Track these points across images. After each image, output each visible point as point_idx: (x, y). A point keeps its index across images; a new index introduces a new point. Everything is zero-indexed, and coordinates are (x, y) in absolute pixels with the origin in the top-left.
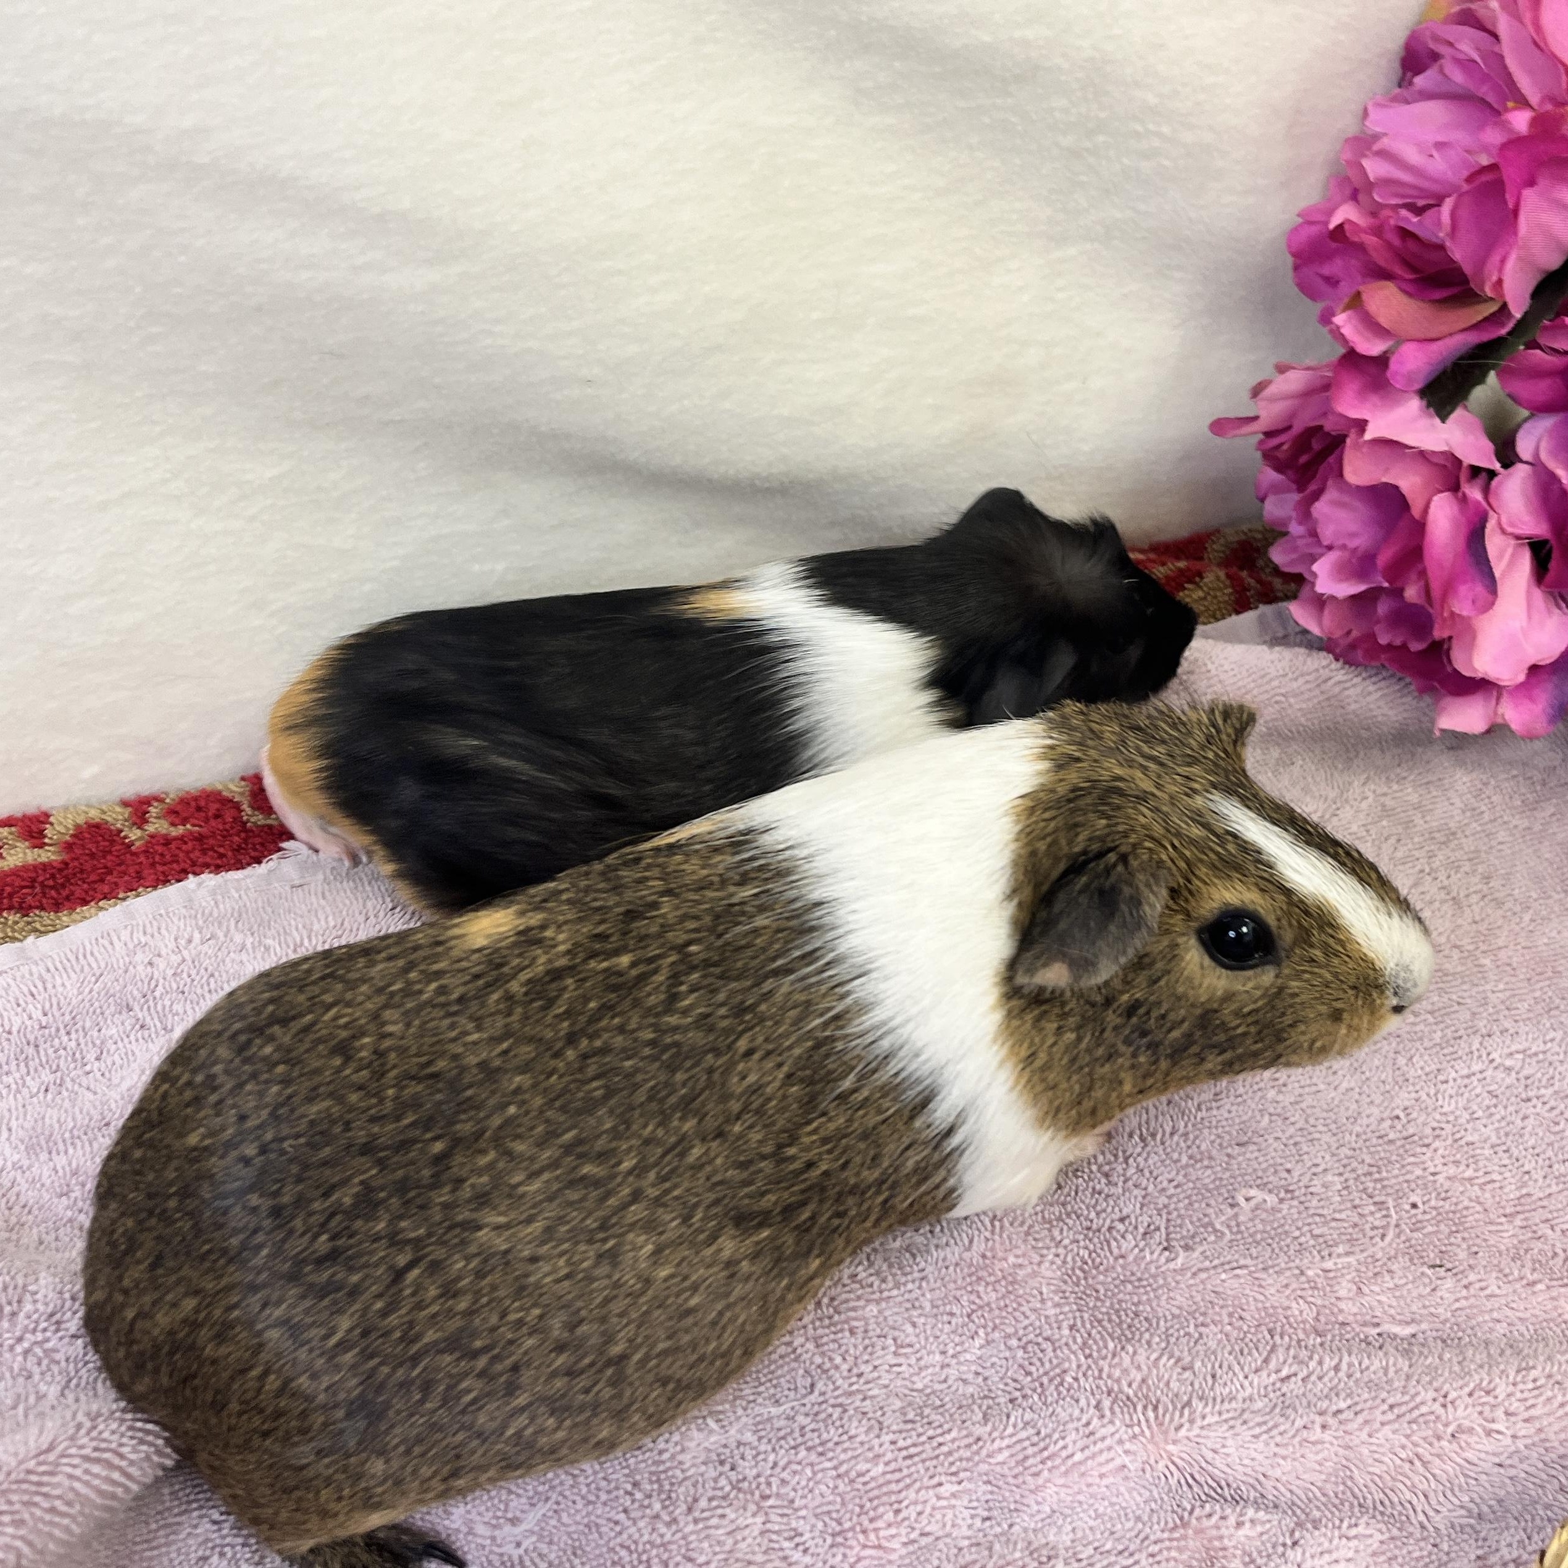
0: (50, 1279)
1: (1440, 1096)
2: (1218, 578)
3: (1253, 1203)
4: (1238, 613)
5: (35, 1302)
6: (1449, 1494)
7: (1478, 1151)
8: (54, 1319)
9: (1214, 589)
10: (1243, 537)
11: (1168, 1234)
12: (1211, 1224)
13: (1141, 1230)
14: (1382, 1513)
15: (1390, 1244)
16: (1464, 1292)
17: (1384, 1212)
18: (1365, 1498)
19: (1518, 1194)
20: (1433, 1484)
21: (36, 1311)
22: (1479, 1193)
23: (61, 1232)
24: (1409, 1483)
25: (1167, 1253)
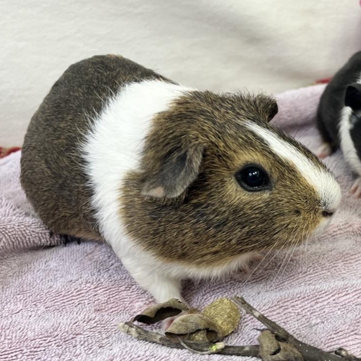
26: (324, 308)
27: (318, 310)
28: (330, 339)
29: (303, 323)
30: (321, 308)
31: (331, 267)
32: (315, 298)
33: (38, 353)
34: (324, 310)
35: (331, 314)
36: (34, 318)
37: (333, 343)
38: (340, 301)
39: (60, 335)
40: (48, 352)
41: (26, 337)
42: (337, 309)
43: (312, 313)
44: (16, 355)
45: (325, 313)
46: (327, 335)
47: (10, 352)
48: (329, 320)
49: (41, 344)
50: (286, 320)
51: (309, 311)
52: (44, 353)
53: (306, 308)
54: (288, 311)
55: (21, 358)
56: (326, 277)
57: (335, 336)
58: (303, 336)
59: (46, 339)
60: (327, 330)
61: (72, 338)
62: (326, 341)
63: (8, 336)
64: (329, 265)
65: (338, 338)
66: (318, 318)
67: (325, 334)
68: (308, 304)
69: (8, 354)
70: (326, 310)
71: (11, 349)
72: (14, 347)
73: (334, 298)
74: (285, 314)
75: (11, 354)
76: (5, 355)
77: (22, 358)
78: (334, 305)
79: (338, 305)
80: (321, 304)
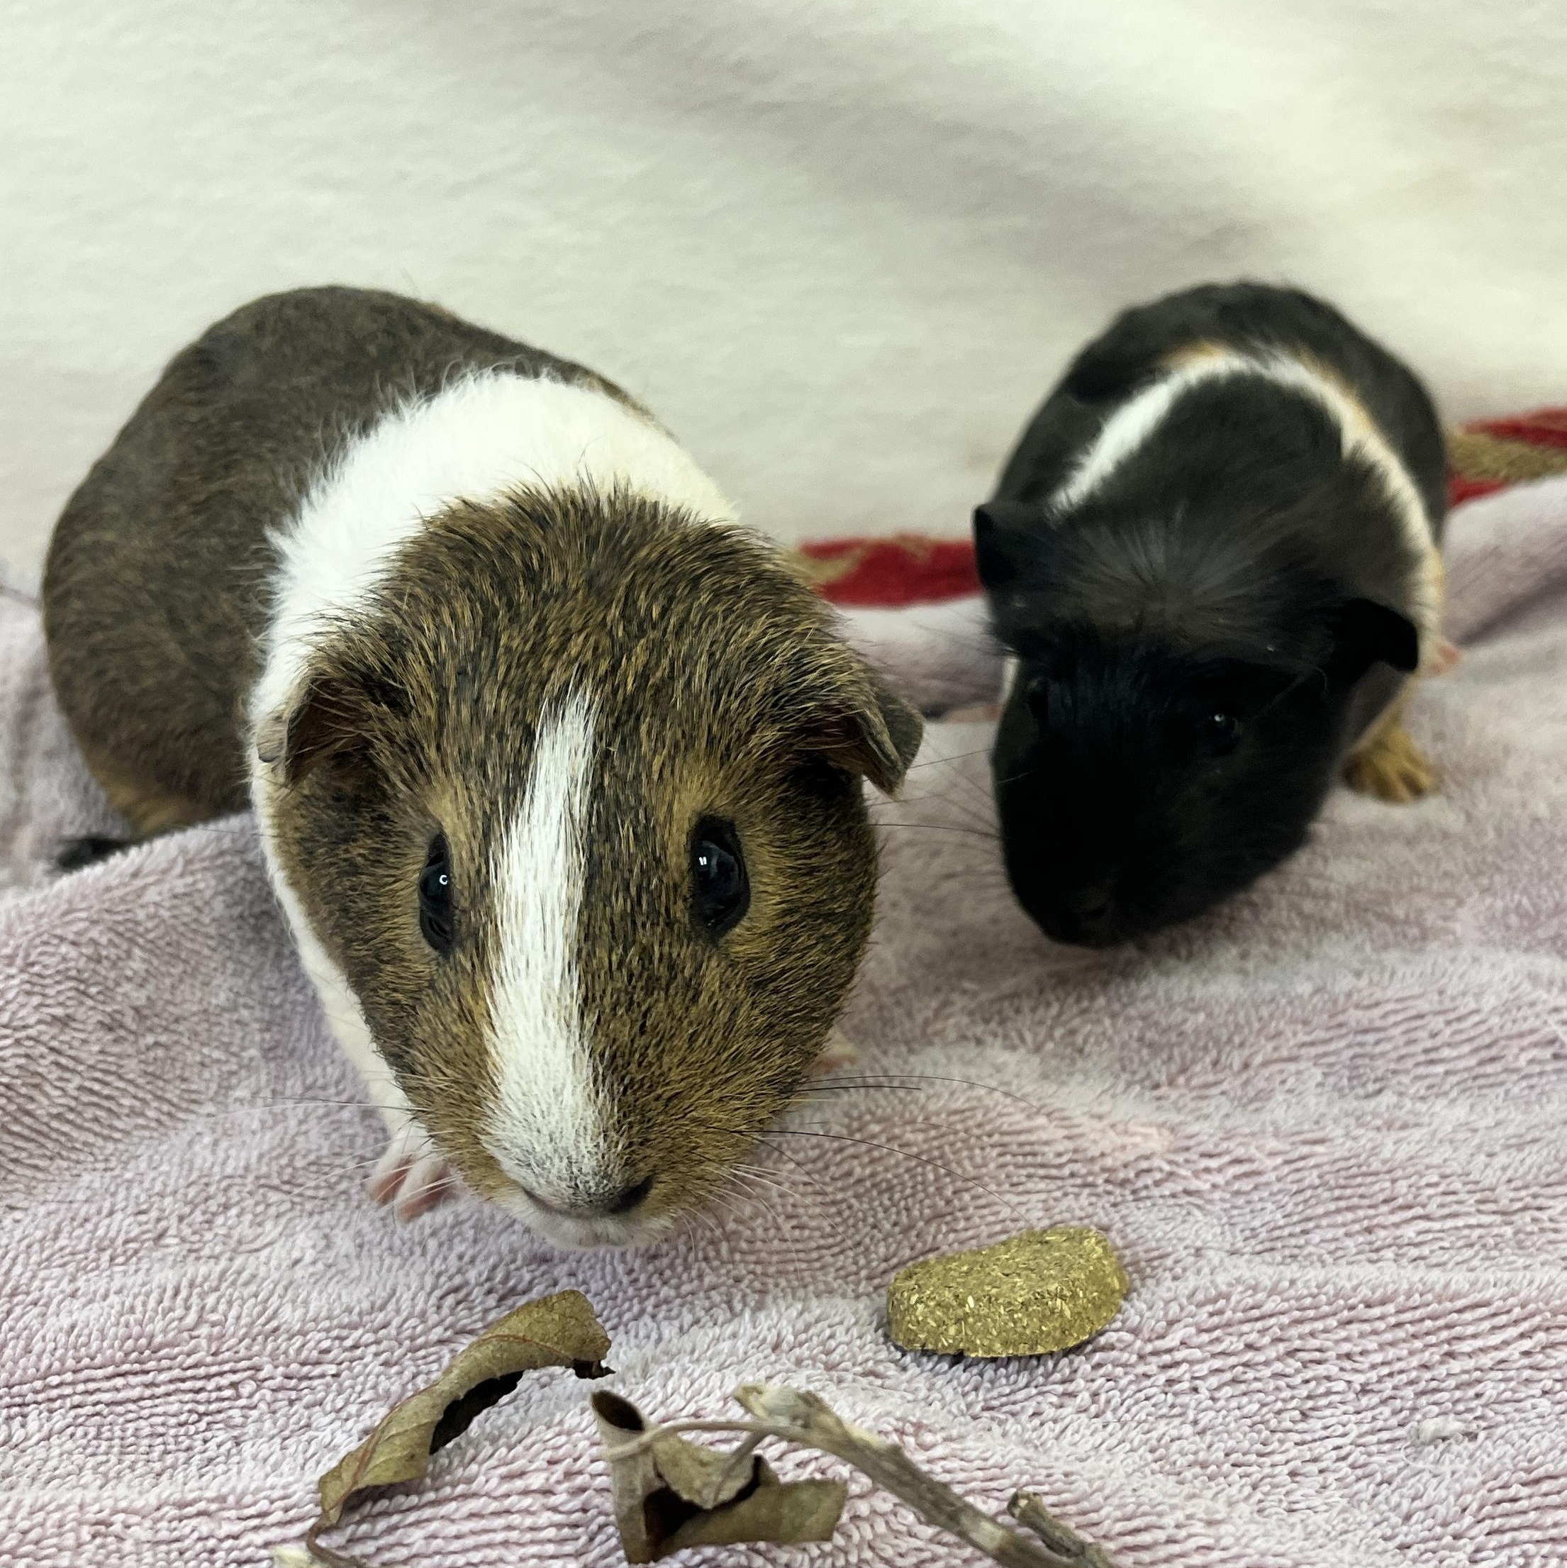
26: (1479, 1381)
27: (1452, 1383)
28: (1499, 1503)
29: (1380, 1424)
30: (1465, 1377)
31: (1518, 1205)
32: (1444, 1335)
33: (315, 1383)
34: (1479, 1388)
35: (1508, 1408)
36: (311, 1270)
37: (1516, 1521)
38: (1553, 1362)
39: (395, 1323)
40: (347, 1383)
41: (274, 1324)
42: (1538, 1392)
43: (1423, 1393)
44: (234, 1385)
45: (1483, 1400)
46: (1490, 1485)
47: (214, 1369)
48: (1501, 1430)
49: (327, 1351)
50: (1310, 1404)
51: (1411, 1383)
52: (335, 1386)
53: (1401, 1372)
54: (1321, 1370)
55: (251, 1396)
56: (1491, 1242)
57: (1525, 1491)
58: (1378, 1478)
59: (345, 1333)
60: (1490, 1467)
61: (441, 1342)
62: (1481, 1507)
63: (213, 1310)
64: (1512, 1195)
65: (1537, 1500)
66: (1452, 1416)
67: (1480, 1478)
68: (1411, 1353)
69: (208, 1377)
70: (1490, 1390)
71: (220, 1357)
72: (227, 1354)
73: (1527, 1344)
74: (1307, 1382)
75: (217, 1379)
76: (194, 1378)
77: (257, 1396)
78: (1527, 1373)
79: (1544, 1374)
80: (1470, 1364)
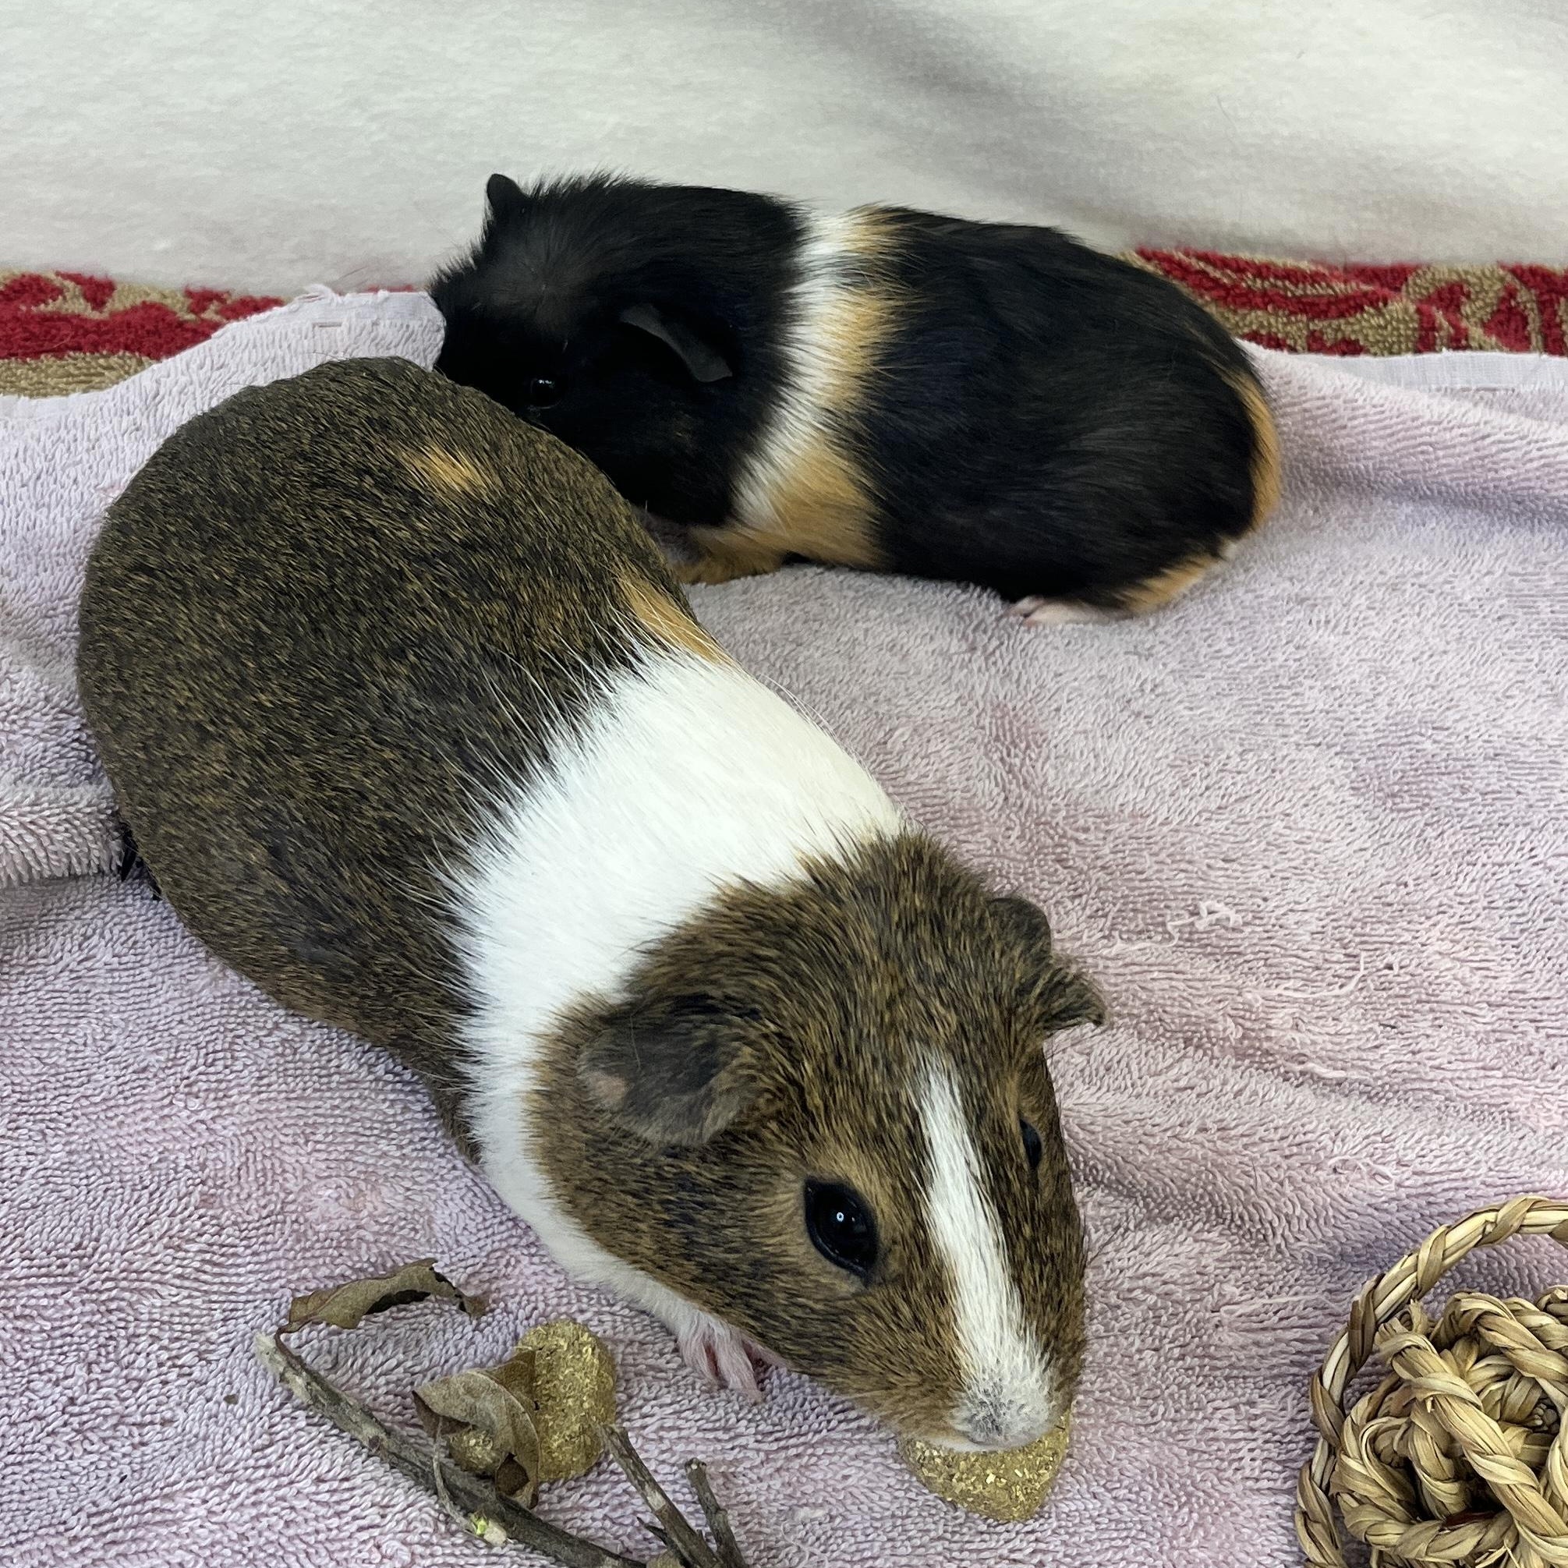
0: (32, 675)
1: (1461, 876)
2: (1406, 311)
3: (1214, 917)
4: (1417, 351)
5: (13, 691)
6: (1313, 1224)
7: (1484, 938)
8: (24, 714)
9: (1398, 321)
10: (1455, 277)
11: (1113, 925)
12: (1163, 924)
13: (1088, 912)
14: (1239, 1227)
15: (1347, 996)
16: (1409, 1057)
17: (1353, 965)
18: (1224, 1207)
19: (1511, 988)
20: (1298, 1211)
21: (11, 700)
22: (1468, 975)
23: (42, 651)
24: (1273, 1204)
25: (1105, 941)
